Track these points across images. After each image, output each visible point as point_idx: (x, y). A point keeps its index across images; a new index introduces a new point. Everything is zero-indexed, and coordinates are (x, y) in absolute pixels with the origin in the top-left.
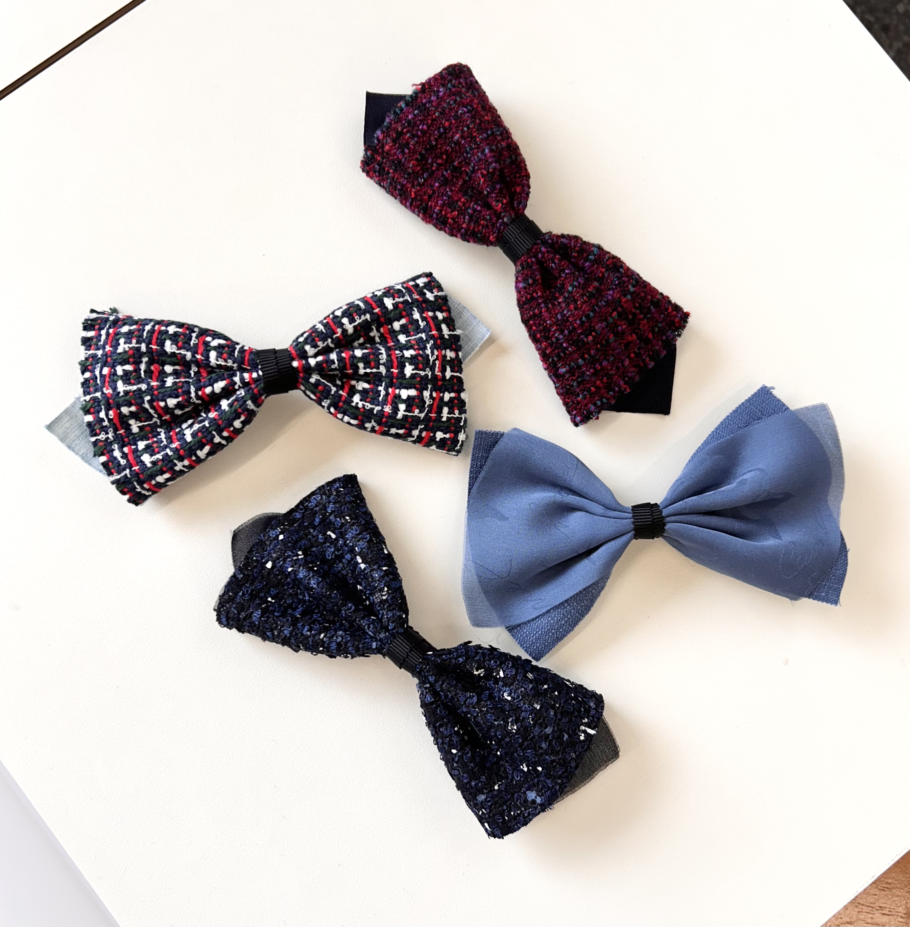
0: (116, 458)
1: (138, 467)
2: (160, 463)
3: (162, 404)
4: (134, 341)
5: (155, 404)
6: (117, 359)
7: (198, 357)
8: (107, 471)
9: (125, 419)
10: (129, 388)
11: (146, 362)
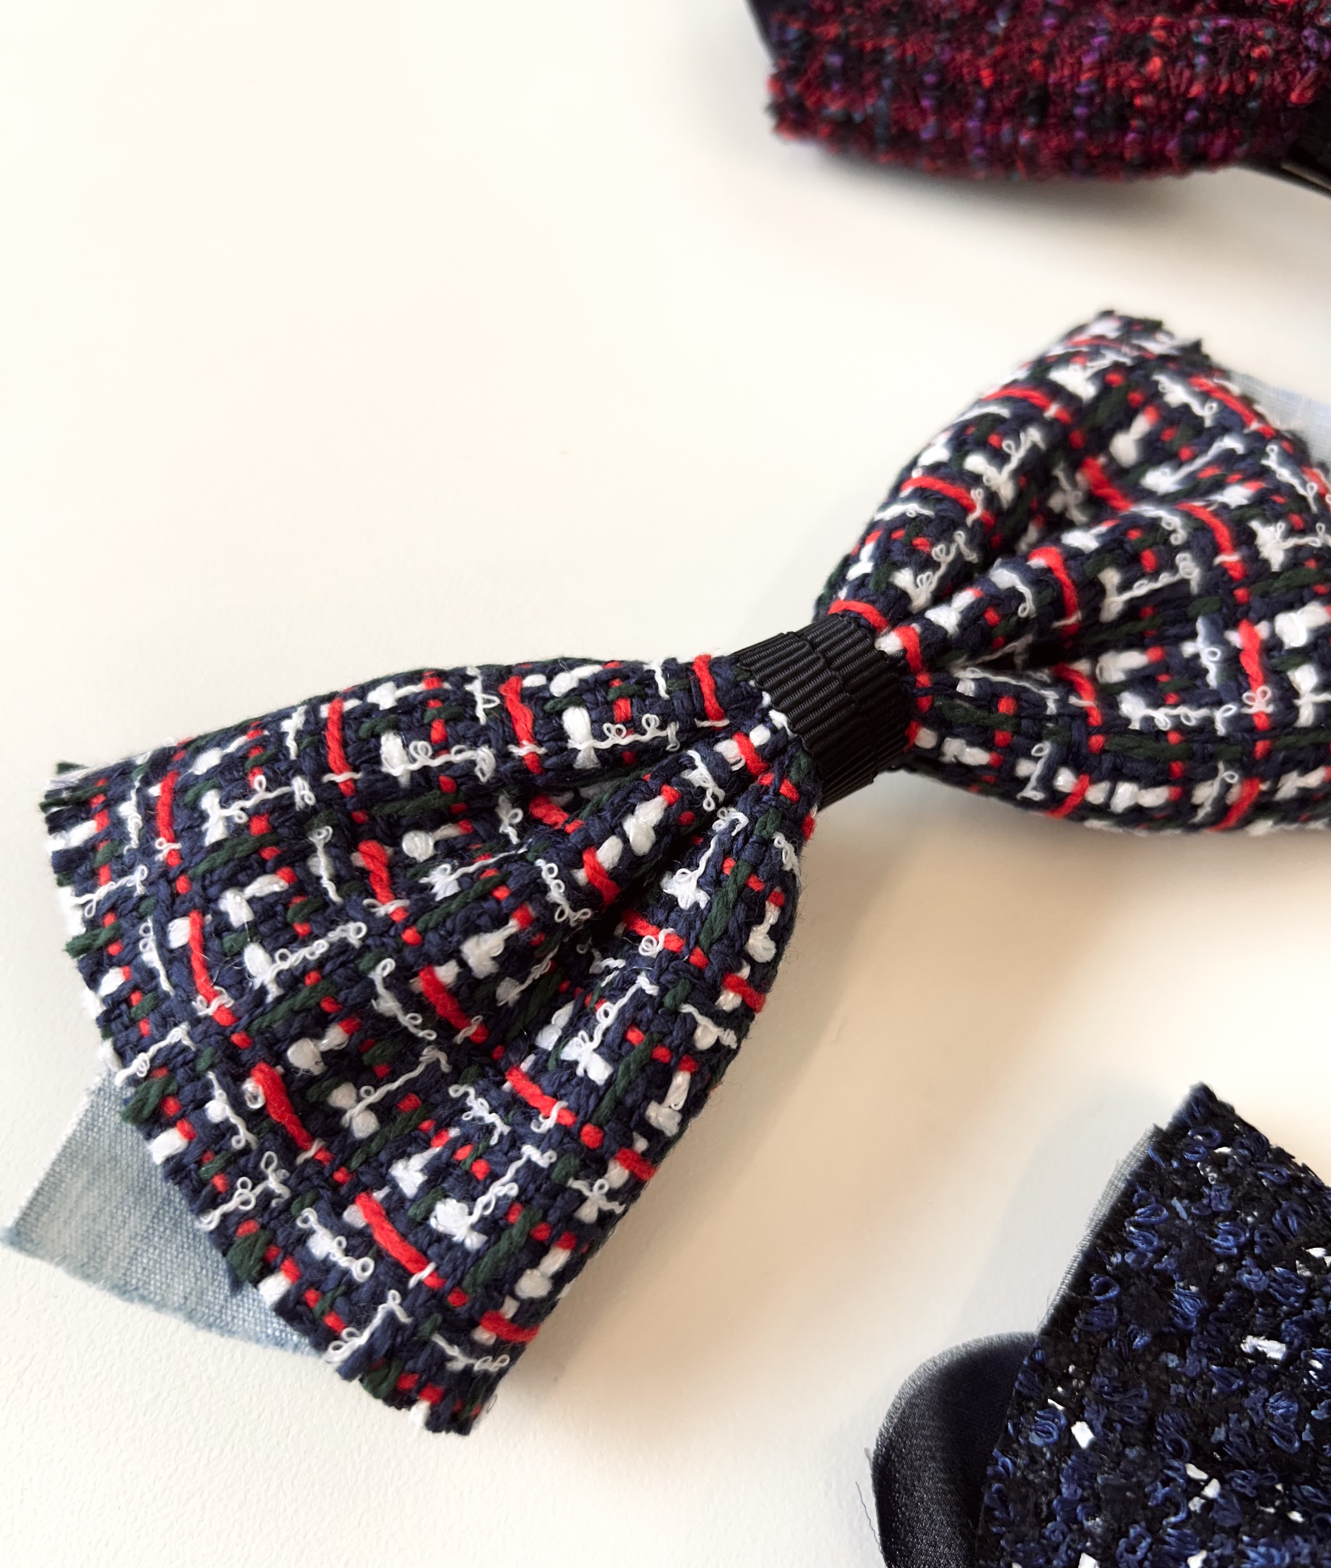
0: (327, 1266)
1: (430, 1269)
2: (516, 1218)
3: (447, 973)
4: (259, 780)
5: (418, 984)
6: (211, 871)
7: (523, 750)
8: (305, 1333)
9: (312, 1094)
10: (295, 958)
11: (328, 846)
